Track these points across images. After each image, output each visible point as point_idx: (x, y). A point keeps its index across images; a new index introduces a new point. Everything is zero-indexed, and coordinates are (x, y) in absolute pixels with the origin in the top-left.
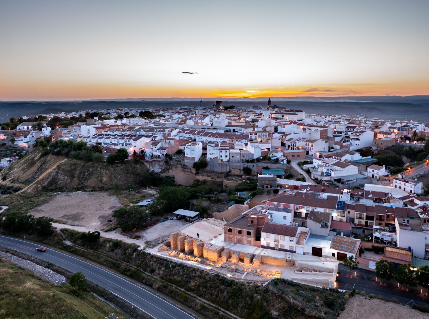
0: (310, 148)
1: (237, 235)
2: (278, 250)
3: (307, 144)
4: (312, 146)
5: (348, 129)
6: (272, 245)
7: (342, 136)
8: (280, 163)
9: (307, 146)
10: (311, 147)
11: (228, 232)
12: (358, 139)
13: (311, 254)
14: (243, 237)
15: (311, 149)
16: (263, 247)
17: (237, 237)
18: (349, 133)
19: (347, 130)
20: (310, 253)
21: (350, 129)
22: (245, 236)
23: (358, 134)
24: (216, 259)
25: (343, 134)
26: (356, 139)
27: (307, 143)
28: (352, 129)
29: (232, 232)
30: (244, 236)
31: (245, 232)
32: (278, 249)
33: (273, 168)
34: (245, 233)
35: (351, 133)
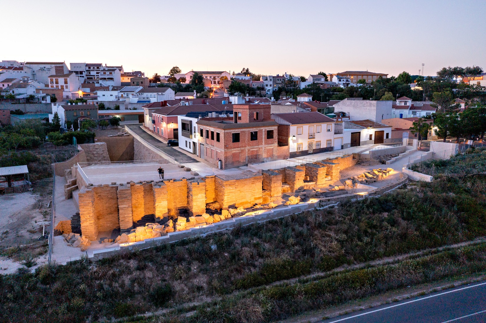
0: (62, 87)
1: (249, 145)
2: (312, 154)
3: (54, 81)
4: (66, 82)
5: (89, 68)
6: (305, 148)
7: (83, 77)
8: (41, 103)
9: (55, 85)
10: (65, 85)
11: (231, 144)
12: (112, 79)
13: (349, 146)
14: (260, 146)
15: (65, 87)
16: (293, 155)
17: (249, 151)
18: (93, 73)
19: (87, 69)
20: (349, 144)
21: (92, 68)
22: (264, 143)
23: (108, 73)
24: (259, 198)
25: (84, 74)
26: (108, 78)
27: (54, 79)
28: (96, 68)
29: (239, 141)
30: (262, 144)
31: (264, 133)
32: (312, 152)
33: (31, 112)
34: (264, 136)
35: (95, 72)
